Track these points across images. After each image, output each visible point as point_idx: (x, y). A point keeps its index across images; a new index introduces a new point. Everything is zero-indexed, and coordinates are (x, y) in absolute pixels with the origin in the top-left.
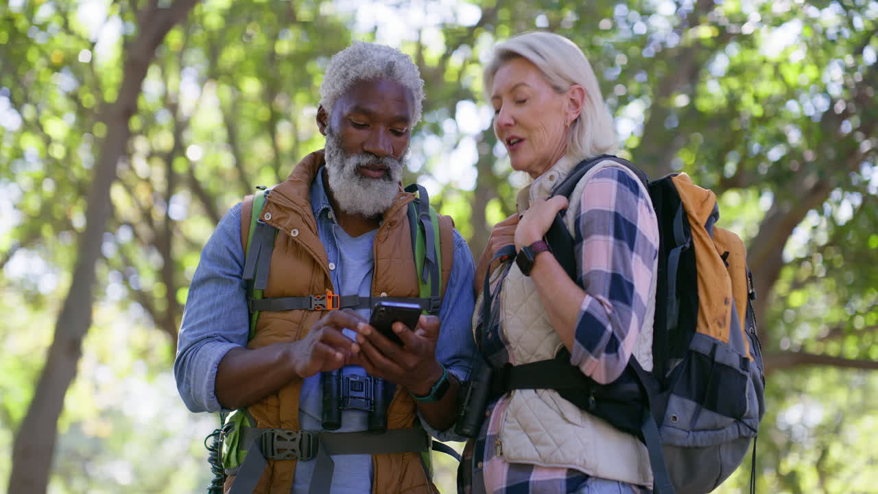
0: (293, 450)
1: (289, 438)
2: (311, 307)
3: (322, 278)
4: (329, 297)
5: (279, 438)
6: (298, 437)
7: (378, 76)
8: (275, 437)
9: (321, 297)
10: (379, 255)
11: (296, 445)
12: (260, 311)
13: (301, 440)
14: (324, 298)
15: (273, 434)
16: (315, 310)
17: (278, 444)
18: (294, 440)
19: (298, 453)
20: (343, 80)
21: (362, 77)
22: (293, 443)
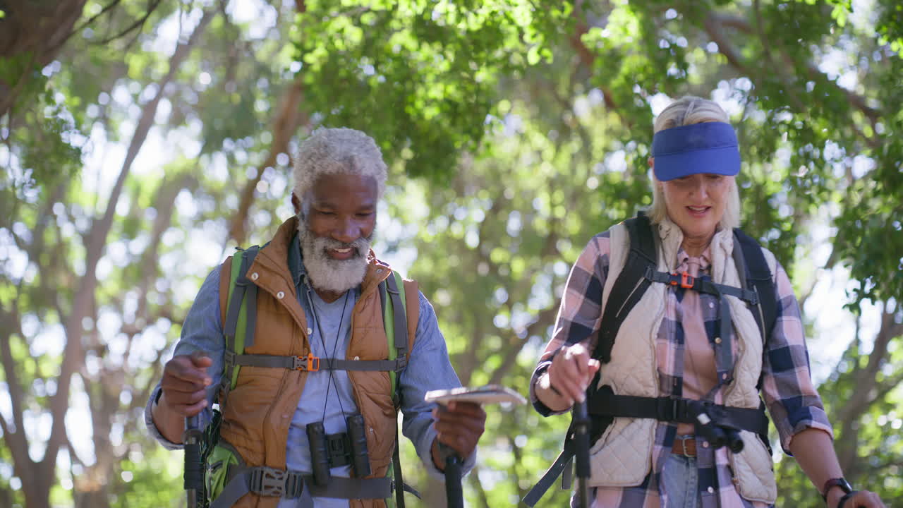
0: (280, 488)
1: (277, 477)
2: (293, 367)
3: (301, 339)
4: (311, 359)
5: (268, 475)
6: (285, 476)
7: (341, 171)
8: (264, 475)
9: (303, 359)
10: (356, 325)
11: (282, 483)
12: (241, 366)
13: (288, 479)
14: (305, 359)
15: (262, 472)
16: (297, 369)
17: (266, 481)
18: (281, 479)
19: (284, 491)
20: (309, 173)
21: (327, 172)
22: (280, 481)
